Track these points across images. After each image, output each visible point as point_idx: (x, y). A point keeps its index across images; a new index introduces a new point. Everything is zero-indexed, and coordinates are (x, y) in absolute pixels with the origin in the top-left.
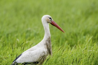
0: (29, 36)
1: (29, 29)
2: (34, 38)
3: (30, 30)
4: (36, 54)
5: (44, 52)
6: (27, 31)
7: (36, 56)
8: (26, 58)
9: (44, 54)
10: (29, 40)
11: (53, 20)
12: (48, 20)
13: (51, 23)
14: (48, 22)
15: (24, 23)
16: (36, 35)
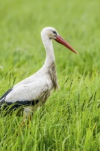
0: (19, 60)
1: (18, 49)
2: (27, 63)
3: (19, 52)
4: (35, 89)
5: (47, 85)
6: (15, 54)
7: (35, 91)
8: (19, 94)
9: (47, 87)
10: (19, 67)
11: (58, 34)
12: (51, 35)
13: (56, 40)
14: (51, 38)
15: (9, 40)
16: (29, 58)
